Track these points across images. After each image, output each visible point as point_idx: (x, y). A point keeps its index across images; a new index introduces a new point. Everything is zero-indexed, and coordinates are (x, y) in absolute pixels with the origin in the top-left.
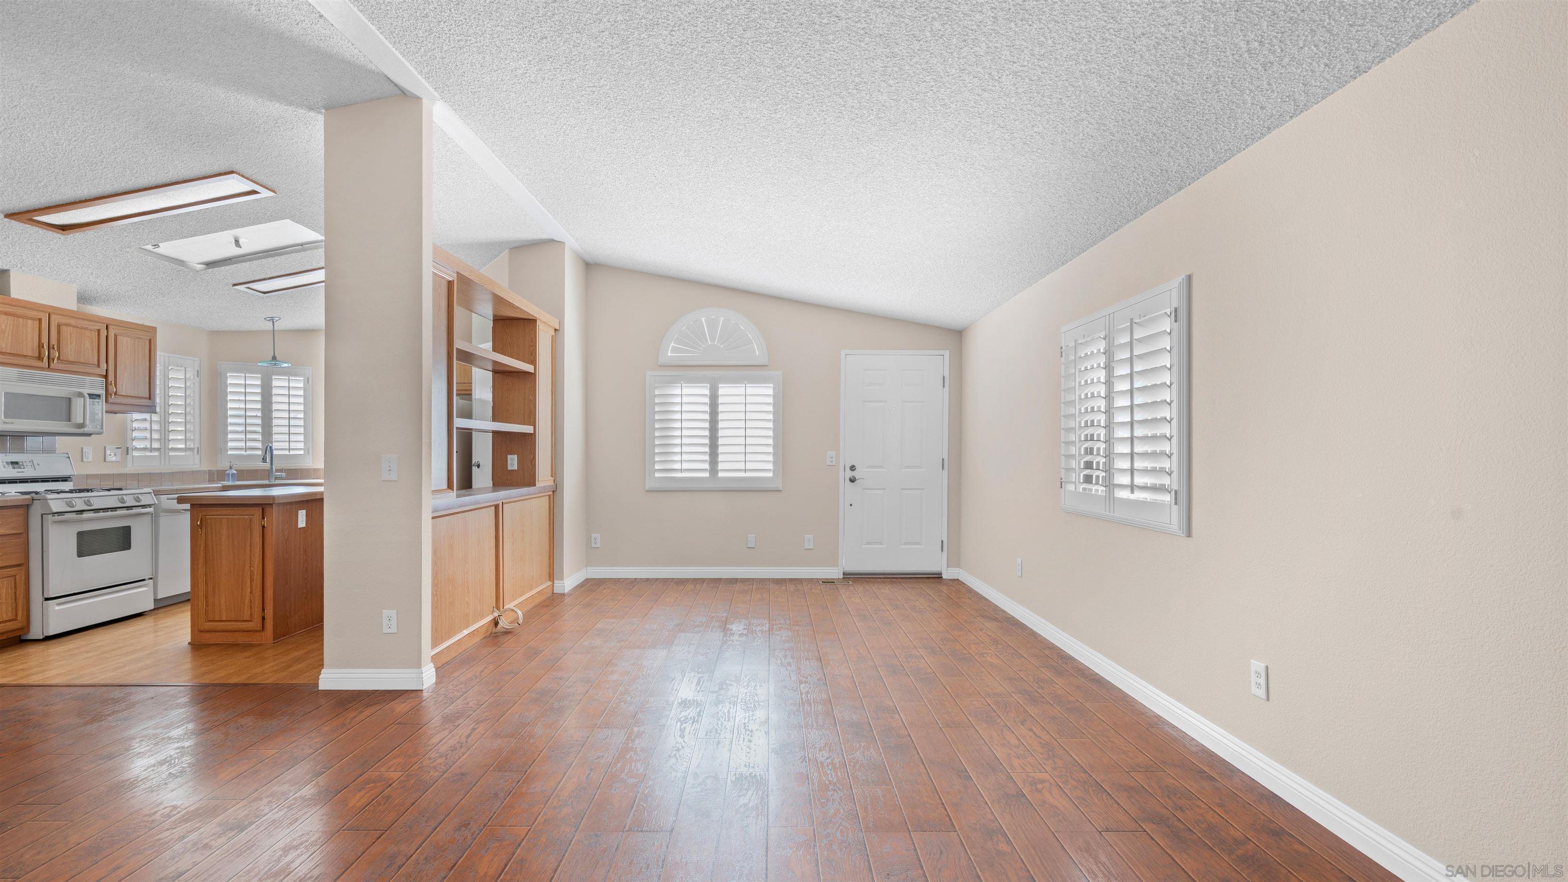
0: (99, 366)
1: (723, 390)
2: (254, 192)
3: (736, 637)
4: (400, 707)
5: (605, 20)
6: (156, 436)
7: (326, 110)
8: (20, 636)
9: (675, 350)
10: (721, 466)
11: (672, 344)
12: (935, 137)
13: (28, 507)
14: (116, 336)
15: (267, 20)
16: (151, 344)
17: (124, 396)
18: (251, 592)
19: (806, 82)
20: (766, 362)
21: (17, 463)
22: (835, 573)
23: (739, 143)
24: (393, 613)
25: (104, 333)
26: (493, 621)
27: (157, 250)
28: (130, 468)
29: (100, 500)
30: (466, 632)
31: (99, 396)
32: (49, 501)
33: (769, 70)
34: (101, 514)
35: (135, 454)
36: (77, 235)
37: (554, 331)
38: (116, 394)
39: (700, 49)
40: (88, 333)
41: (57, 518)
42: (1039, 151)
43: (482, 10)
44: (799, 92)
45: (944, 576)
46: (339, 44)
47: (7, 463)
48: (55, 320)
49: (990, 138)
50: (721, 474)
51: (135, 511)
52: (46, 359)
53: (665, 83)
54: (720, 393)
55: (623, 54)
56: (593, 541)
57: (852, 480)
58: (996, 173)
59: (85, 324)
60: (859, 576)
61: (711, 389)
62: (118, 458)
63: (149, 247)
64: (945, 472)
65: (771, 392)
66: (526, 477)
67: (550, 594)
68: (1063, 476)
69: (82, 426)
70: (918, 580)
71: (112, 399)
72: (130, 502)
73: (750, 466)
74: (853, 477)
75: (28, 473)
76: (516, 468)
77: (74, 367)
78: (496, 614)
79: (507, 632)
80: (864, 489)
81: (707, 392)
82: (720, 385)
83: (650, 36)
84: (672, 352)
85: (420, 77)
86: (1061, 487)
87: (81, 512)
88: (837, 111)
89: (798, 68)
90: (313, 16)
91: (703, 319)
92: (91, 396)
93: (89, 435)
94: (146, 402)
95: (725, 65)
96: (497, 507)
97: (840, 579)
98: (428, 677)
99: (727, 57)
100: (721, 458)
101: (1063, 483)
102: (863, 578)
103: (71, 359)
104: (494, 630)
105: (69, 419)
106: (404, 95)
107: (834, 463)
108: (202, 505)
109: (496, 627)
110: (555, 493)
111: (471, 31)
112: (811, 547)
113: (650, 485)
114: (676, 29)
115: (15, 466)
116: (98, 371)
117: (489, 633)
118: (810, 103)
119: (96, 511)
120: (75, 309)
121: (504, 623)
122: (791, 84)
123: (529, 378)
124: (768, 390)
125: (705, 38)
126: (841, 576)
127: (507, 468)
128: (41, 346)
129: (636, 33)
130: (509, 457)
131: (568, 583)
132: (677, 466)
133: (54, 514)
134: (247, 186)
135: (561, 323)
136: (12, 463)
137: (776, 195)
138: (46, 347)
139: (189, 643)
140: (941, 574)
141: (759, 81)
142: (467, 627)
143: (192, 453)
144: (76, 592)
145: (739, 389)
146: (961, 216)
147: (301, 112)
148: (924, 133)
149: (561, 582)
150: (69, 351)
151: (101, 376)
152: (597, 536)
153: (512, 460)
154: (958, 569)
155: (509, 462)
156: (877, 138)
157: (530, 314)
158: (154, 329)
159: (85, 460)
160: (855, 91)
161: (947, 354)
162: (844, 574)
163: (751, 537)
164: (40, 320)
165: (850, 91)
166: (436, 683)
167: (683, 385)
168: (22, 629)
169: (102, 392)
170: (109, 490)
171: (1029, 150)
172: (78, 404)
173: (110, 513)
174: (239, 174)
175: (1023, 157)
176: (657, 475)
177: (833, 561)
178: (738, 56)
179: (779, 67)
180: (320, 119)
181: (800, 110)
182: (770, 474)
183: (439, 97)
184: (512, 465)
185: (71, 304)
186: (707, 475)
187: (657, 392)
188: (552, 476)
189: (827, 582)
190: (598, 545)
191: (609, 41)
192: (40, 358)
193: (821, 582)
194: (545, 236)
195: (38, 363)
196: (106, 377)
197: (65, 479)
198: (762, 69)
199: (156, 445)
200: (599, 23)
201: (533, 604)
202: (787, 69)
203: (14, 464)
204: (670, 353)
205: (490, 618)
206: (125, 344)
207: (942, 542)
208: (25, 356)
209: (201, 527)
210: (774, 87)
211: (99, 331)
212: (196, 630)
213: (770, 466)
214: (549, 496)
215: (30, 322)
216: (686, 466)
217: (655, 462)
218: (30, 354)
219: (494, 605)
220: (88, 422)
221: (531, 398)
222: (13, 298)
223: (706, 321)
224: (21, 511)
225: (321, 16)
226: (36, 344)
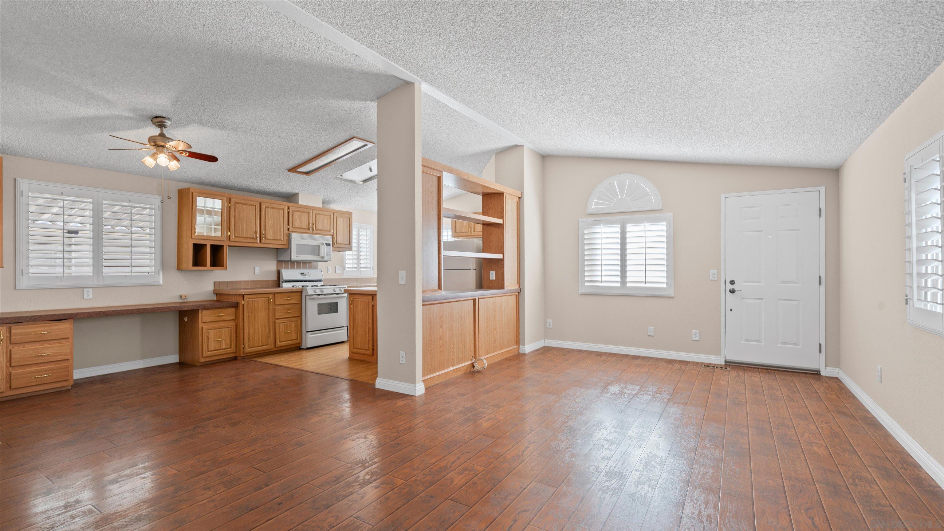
0: (330, 231)
1: (630, 228)
2: (366, 145)
3: (608, 395)
4: (400, 403)
5: (459, 14)
6: (355, 261)
7: (378, 99)
8: (299, 346)
9: (596, 204)
10: (628, 279)
11: (595, 200)
12: (704, 20)
13: (302, 292)
14: (336, 217)
15: (337, 64)
16: (350, 220)
17: (340, 244)
18: (369, 336)
19: (586, 11)
20: (660, 207)
21: (303, 273)
22: (719, 360)
23: (574, 64)
24: (404, 353)
25: (332, 216)
26: (471, 365)
27: (343, 177)
28: (345, 276)
29: (327, 290)
30: (451, 368)
31: (329, 245)
32: (308, 290)
33: (559, 11)
34: (327, 296)
35: (347, 270)
36: (313, 176)
37: (518, 198)
38: (336, 243)
39: (514, 12)
40: (326, 217)
41: (311, 297)
42: (808, 4)
43: (407, 29)
44: (587, 19)
45: (823, 374)
46: (369, 66)
47: (300, 273)
48: (314, 212)
49: (752, 7)
50: (628, 285)
51: (340, 295)
52: (311, 229)
53: (511, 39)
54: (627, 231)
55: (479, 30)
56: (548, 324)
57: (732, 291)
58: (778, 33)
59: (325, 213)
60: (739, 365)
61: (621, 228)
62: (340, 272)
63: (339, 176)
64: (823, 288)
65: (664, 228)
66: (499, 284)
67: (517, 353)
68: (908, 293)
69: (323, 257)
70: (794, 374)
71: (335, 245)
72: (338, 291)
73: (648, 279)
74: (733, 289)
75: (307, 278)
76: (494, 278)
77: (321, 232)
78: (473, 361)
79: (479, 372)
80: (743, 298)
81: (618, 230)
82: (627, 225)
83: (485, 14)
84: (595, 205)
85: (407, 72)
86: (907, 304)
87: (319, 295)
88: (620, 24)
89: (576, 4)
90: (353, 56)
91: (615, 182)
92: (327, 244)
93: (326, 261)
94: (348, 246)
95: (534, 17)
96: (474, 300)
97: (723, 365)
98: (419, 389)
99: (531, 12)
100: (628, 274)
101: (908, 300)
102: (741, 366)
103: (320, 228)
104: (472, 370)
105: (319, 255)
106: (408, 85)
107: (716, 278)
108: (352, 294)
109: (473, 368)
110: (519, 293)
111: (411, 42)
112: (698, 339)
113: (582, 290)
114: (494, 5)
115: (303, 275)
116: (329, 233)
117: (468, 371)
118: (598, 24)
119: (325, 295)
120: (322, 207)
121: (477, 367)
122: (579, 16)
123: (500, 226)
124: (662, 226)
125: (512, 5)
126: (723, 363)
127: (490, 278)
128: (309, 224)
129: (477, 15)
130: (491, 272)
131: (528, 348)
132: (599, 279)
133: (309, 295)
134: (361, 144)
135: (522, 193)
136: (302, 273)
137: (620, 92)
138: (311, 224)
139: (348, 358)
140: (819, 371)
141: (559, 21)
142: (453, 366)
143: (369, 269)
144: (317, 330)
145: (641, 227)
146: (770, 76)
147: (368, 103)
148: (693, 20)
149: (524, 346)
150: (319, 226)
151: (331, 235)
152: (551, 321)
153: (492, 274)
154: (838, 369)
155: (491, 275)
156: (660, 34)
157: (498, 190)
158: (351, 213)
159: (328, 272)
160: (622, 6)
161: (823, 190)
162: (726, 362)
163: (651, 328)
164: (309, 213)
165: (619, 7)
166: (425, 394)
167: (602, 226)
168: (299, 343)
169: (331, 243)
170: (331, 286)
171: (796, 6)
172: (322, 247)
173: (330, 296)
174: (357, 138)
175: (795, 14)
176: (586, 284)
177: (717, 352)
178: (537, 9)
179: (564, 7)
180: (375, 104)
181: (595, 31)
182: (664, 286)
183: (421, 80)
184: (492, 277)
185: (320, 205)
186: (619, 285)
187: (585, 232)
188: (518, 284)
189: (709, 366)
190: (551, 326)
191: (469, 25)
192: (309, 229)
193: (703, 366)
194: (512, 143)
195: (308, 231)
196: (333, 236)
197: (320, 281)
198: (555, 12)
199: (355, 266)
200: (458, 17)
201: (503, 358)
202: (570, 7)
203: (302, 274)
204: (593, 207)
205: (470, 362)
206: (340, 220)
207: (820, 345)
208: (304, 229)
209: (352, 304)
210: (570, 21)
211: (330, 215)
212: (351, 352)
213: (665, 280)
214: (516, 295)
215: (305, 214)
216: (604, 279)
217: (584, 276)
218: (305, 227)
219: (473, 355)
220: (325, 256)
221: (502, 238)
222: (301, 205)
223: (617, 183)
224: (299, 294)
225: (356, 55)
226: (308, 223)
